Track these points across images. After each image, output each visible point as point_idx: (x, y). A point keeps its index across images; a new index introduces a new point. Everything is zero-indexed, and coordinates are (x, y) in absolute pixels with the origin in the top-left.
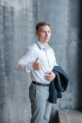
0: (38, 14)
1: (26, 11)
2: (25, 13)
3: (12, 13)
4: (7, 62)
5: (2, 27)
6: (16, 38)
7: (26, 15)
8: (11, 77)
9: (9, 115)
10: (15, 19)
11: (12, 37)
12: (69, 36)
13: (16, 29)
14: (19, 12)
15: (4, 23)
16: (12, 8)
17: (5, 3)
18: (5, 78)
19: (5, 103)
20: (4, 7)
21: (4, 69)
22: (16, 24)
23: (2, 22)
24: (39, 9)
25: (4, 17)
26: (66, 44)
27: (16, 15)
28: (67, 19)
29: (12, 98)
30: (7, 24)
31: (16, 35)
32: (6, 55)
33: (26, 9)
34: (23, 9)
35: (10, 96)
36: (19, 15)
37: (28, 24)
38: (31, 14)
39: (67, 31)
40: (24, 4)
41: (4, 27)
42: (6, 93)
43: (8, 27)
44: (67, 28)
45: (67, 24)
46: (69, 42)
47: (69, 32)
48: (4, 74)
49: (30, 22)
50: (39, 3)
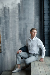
0: (21, 10)
1: (15, 9)
2: (14, 10)
3: (9, 10)
4: (6, 33)
5: (4, 16)
6: (10, 22)
7: (15, 11)
8: (8, 40)
9: (8, 58)
10: (10, 12)
11: (9, 21)
12: (35, 20)
13: (10, 17)
14: (12, 9)
15: (5, 15)
16: (8, 8)
17: (5, 5)
18: (6, 40)
19: (5, 52)
20: (5, 8)
21: (5, 36)
22: (10, 15)
23: (4, 14)
24: (21, 8)
25: (5, 12)
26: (34, 24)
27: (11, 11)
28: (34, 12)
29: (9, 50)
30: (6, 15)
31: (10, 20)
32: (6, 30)
33: (15, 8)
34: (14, 8)
35: (8, 49)
36: (12, 11)
37: (16, 15)
38: (17, 10)
39: (34, 17)
40: (14, 6)
41: (5, 16)
42: (6, 48)
43: (7, 16)
44: (34, 16)
45: (34, 14)
46: (35, 23)
47: (35, 18)
48: (5, 38)
49: (17, 14)
50: (21, 5)
